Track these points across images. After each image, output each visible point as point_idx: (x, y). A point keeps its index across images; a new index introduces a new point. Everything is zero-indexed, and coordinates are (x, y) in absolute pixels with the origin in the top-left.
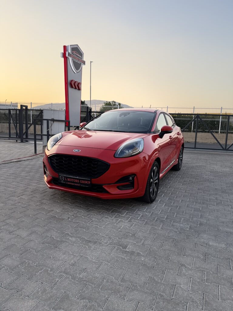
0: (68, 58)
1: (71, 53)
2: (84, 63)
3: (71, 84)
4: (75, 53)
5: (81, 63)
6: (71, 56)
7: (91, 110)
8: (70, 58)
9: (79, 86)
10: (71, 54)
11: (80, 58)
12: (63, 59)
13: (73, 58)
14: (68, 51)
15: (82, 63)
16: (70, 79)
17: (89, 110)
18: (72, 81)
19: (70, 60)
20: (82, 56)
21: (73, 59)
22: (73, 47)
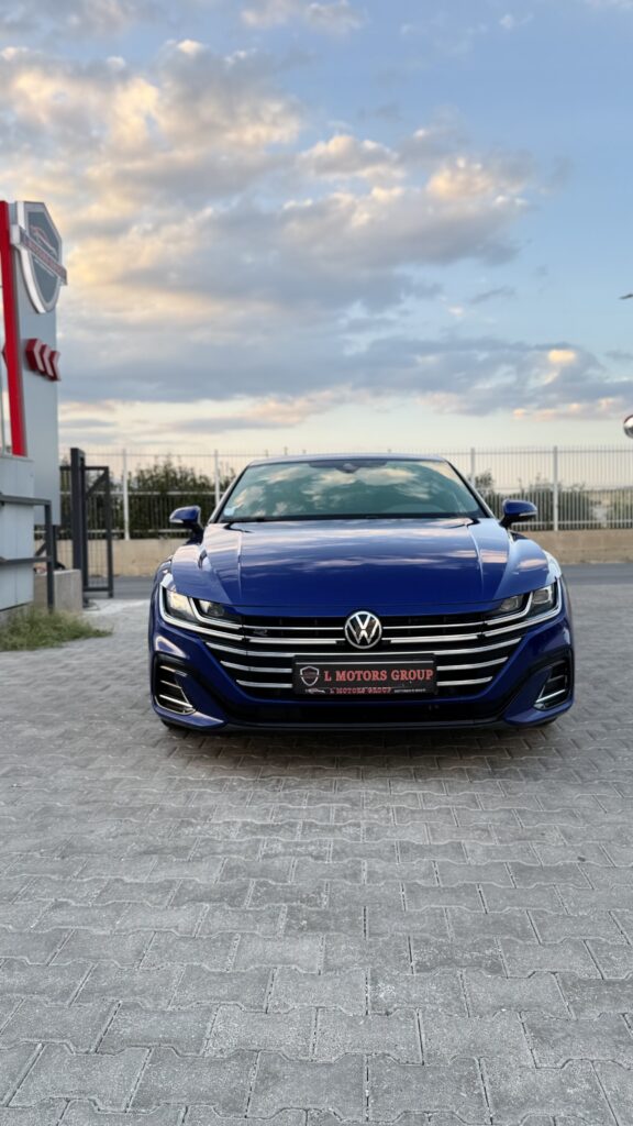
1: (27, 234)
2: (63, 274)
3: (29, 355)
4: (37, 234)
5: (55, 277)
6: (27, 246)
7: (83, 460)
9: (54, 362)
10: (27, 239)
11: (54, 256)
13: (34, 253)
14: (16, 222)
15: (59, 278)
16: (25, 334)
17: (79, 463)
18: (32, 342)
19: (26, 262)
20: (58, 251)
21: (33, 258)
22: (32, 209)
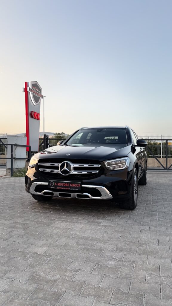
0: (29, 93)
2: (42, 97)
3: (31, 115)
5: (40, 97)
6: (31, 91)
8: (31, 93)
12: (24, 93)
13: (33, 93)
14: (29, 86)
16: (30, 110)
17: (46, 137)
19: (31, 94)
20: (40, 92)
22: (33, 83)
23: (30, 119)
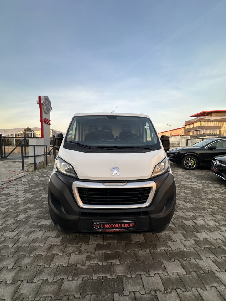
1: (44, 102)
11: (50, 105)
12: (39, 105)
14: (42, 100)
15: (51, 109)
16: (44, 118)
21: (45, 105)
22: (46, 98)
23: (44, 124)
